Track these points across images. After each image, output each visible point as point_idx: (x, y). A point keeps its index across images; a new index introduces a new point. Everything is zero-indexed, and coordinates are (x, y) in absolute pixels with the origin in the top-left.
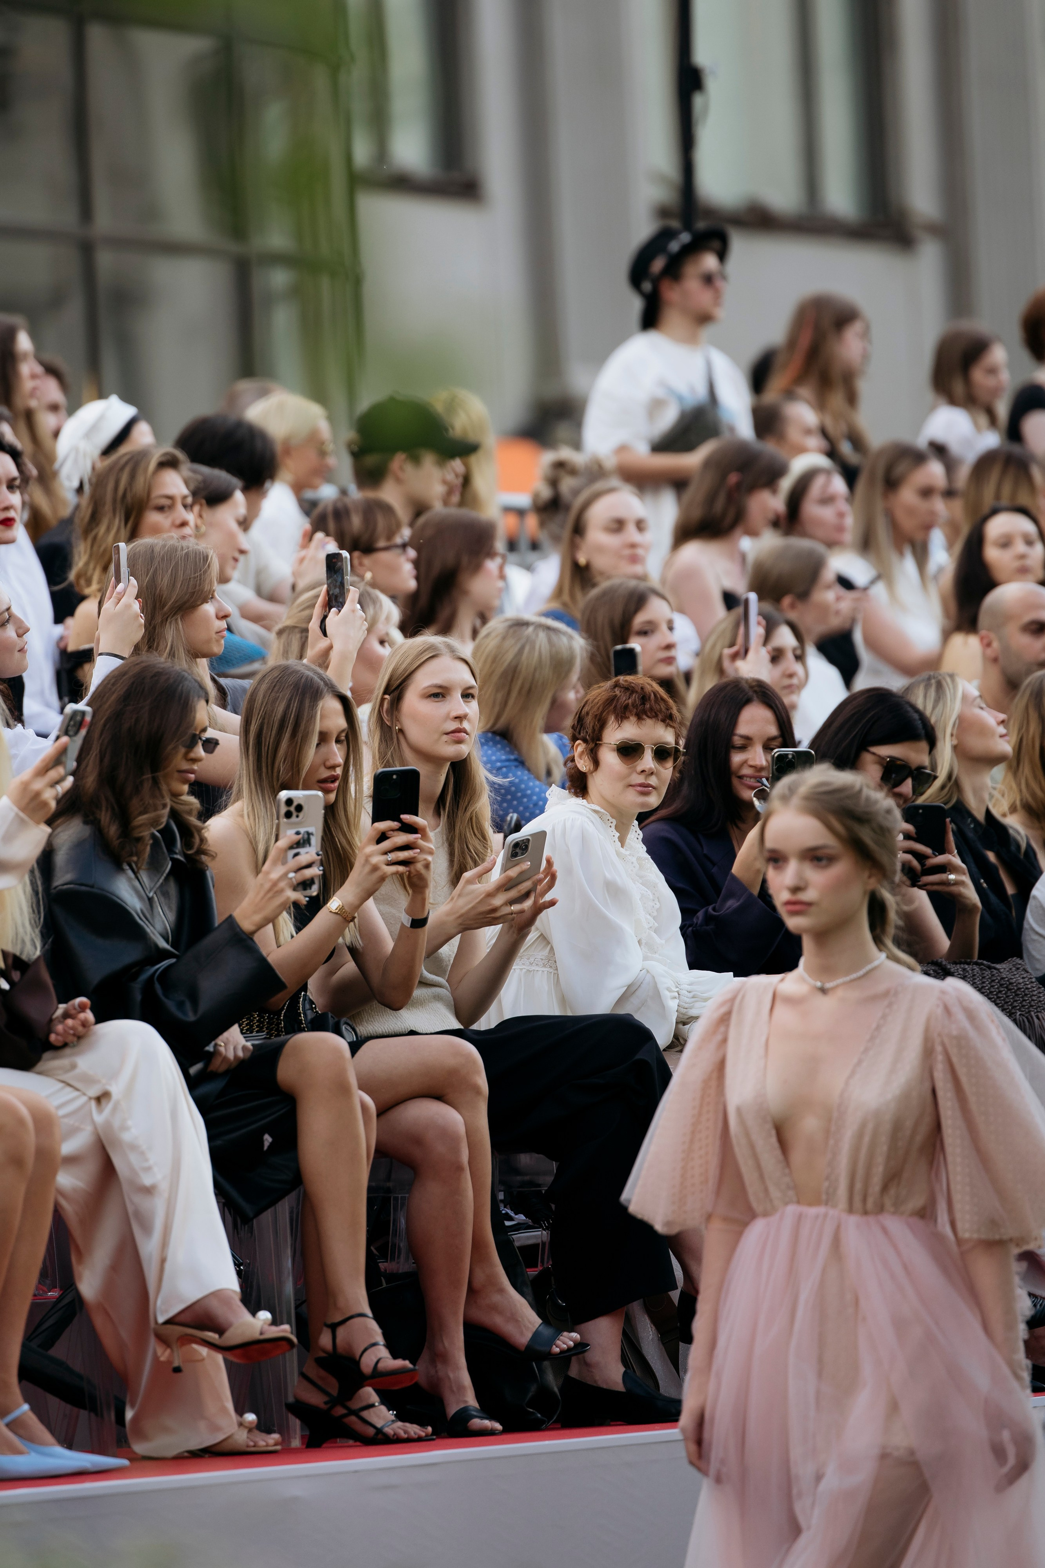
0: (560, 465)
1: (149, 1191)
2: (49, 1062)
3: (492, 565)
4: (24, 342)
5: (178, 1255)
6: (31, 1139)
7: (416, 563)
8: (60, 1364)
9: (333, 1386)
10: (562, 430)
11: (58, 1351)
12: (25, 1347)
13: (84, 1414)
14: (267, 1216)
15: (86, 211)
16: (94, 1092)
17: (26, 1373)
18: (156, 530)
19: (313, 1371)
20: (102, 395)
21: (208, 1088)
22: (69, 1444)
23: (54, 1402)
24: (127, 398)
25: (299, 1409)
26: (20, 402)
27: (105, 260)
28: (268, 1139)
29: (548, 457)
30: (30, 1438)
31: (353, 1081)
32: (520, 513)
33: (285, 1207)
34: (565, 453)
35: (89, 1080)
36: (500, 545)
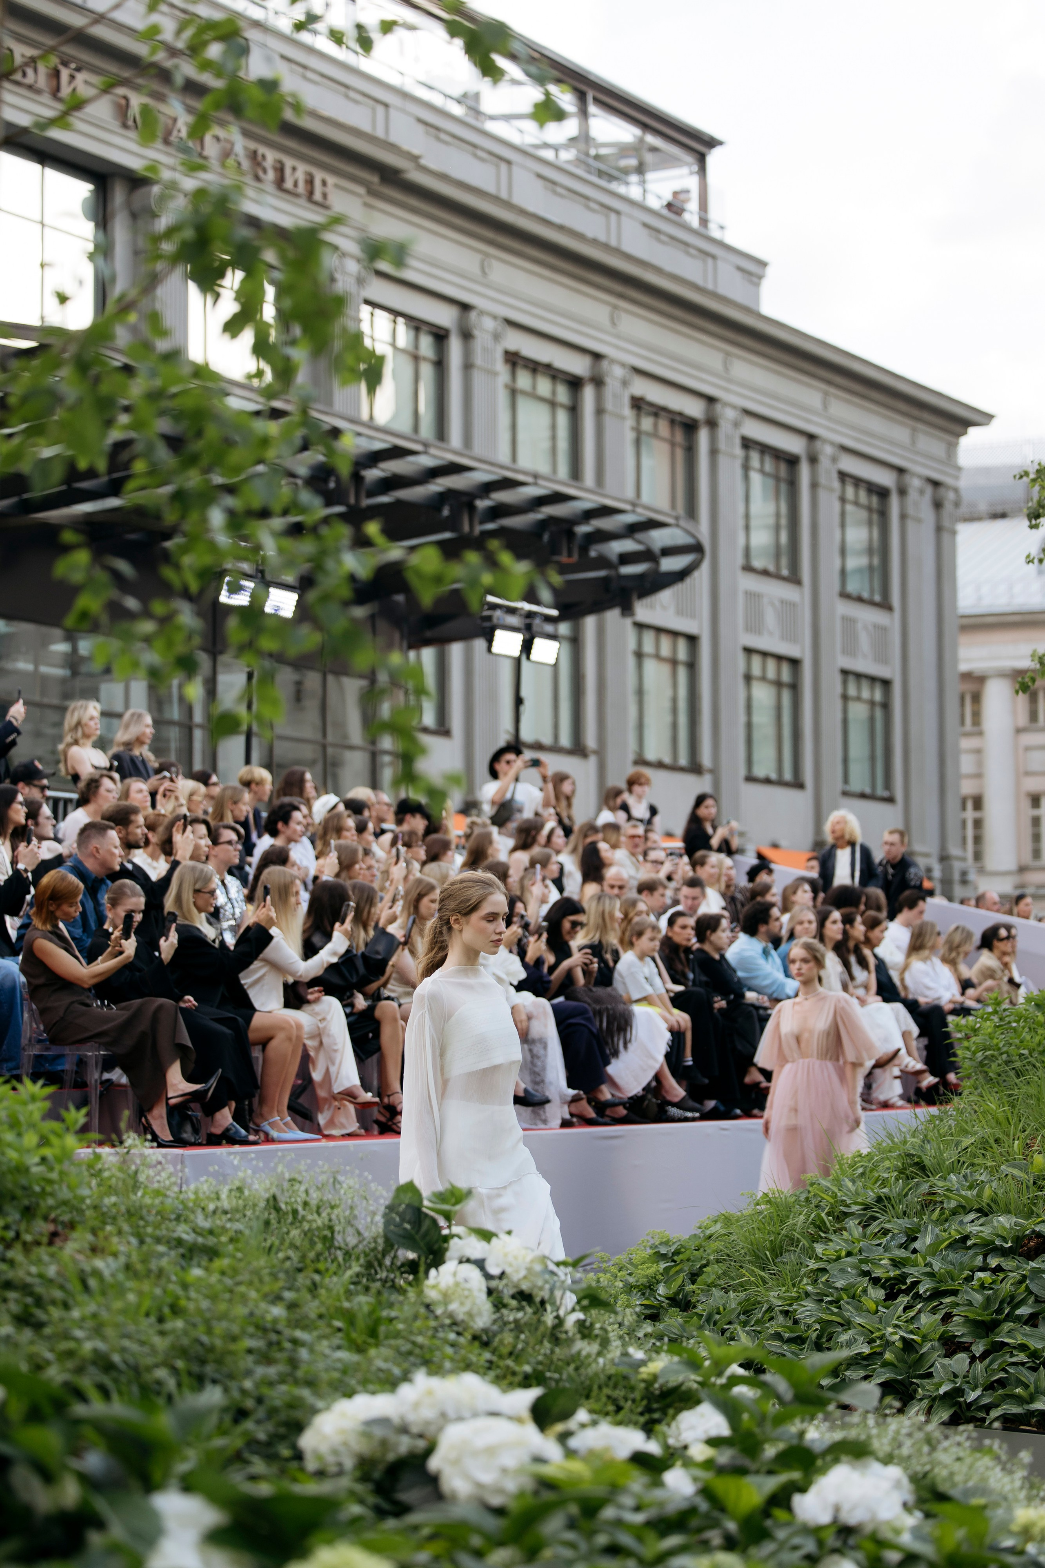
0: (473, 823)
1: (336, 1051)
2: (306, 1007)
3: (450, 853)
4: (308, 776)
5: (343, 1072)
6: (294, 1032)
7: (426, 851)
8: (301, 1105)
9: (388, 1115)
10: (474, 812)
11: (301, 1100)
12: (290, 1099)
13: (308, 1122)
14: (369, 1060)
15: (324, 735)
16: (320, 1018)
17: (290, 1108)
18: (346, 838)
19: (382, 1110)
20: (327, 793)
21: (352, 1019)
22: (302, 1130)
23: (299, 1118)
24: (337, 794)
25: (377, 1122)
26: (305, 795)
27: (330, 751)
28: (371, 1035)
29: (468, 820)
30: (290, 1128)
31: (399, 1016)
32: (459, 837)
33: (375, 1058)
34: (475, 819)
35: (317, 1014)
36: (453, 846)
